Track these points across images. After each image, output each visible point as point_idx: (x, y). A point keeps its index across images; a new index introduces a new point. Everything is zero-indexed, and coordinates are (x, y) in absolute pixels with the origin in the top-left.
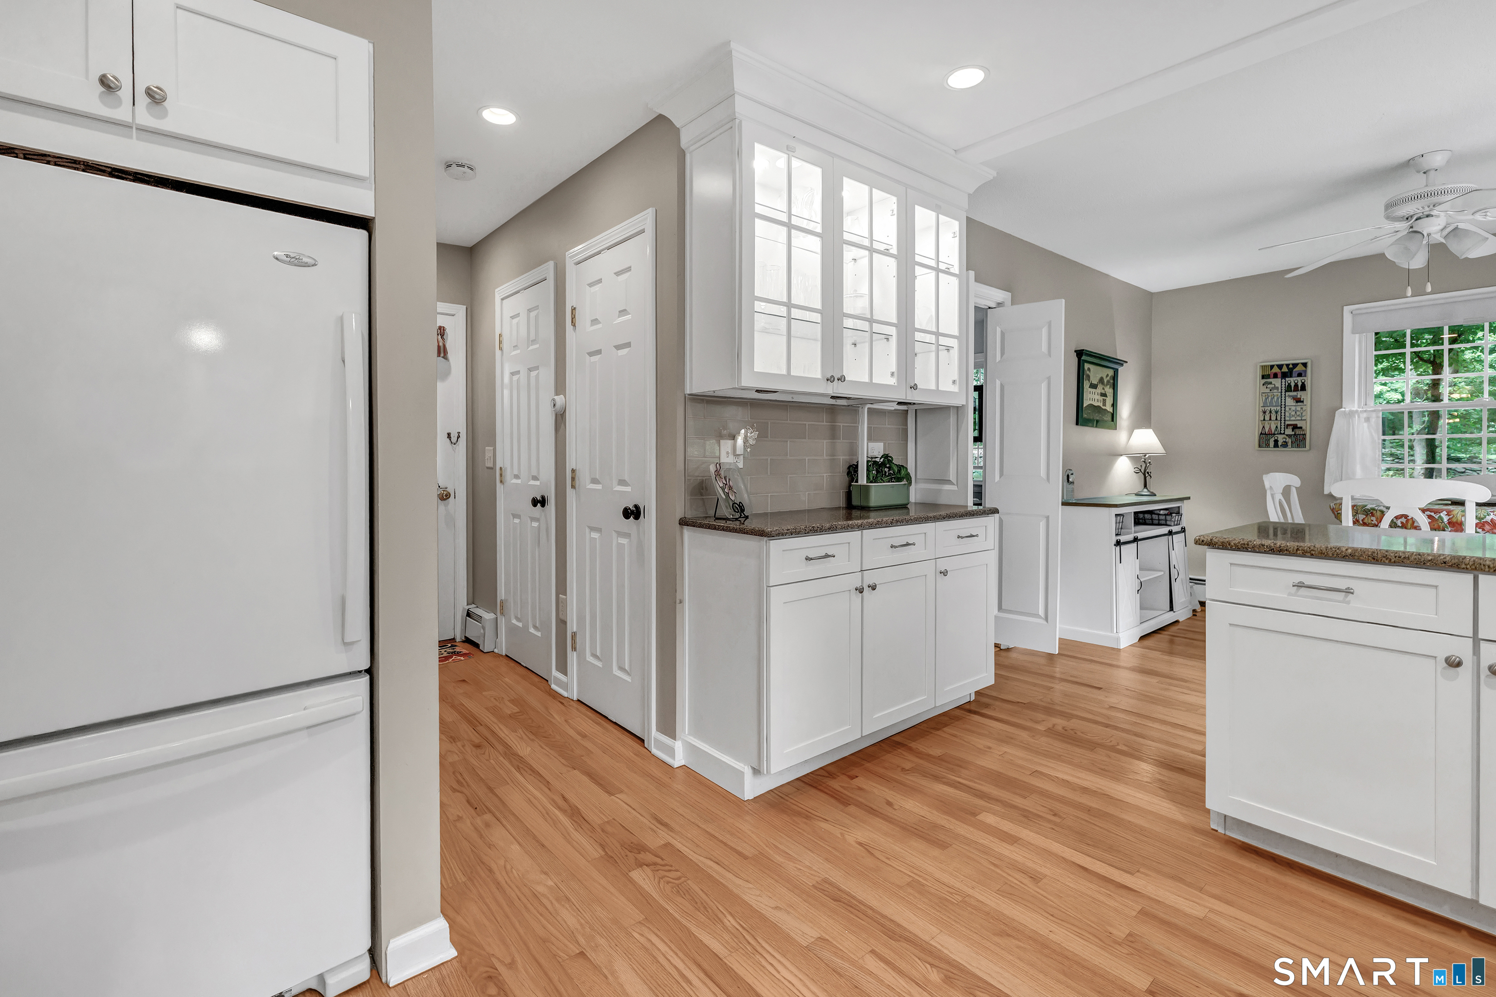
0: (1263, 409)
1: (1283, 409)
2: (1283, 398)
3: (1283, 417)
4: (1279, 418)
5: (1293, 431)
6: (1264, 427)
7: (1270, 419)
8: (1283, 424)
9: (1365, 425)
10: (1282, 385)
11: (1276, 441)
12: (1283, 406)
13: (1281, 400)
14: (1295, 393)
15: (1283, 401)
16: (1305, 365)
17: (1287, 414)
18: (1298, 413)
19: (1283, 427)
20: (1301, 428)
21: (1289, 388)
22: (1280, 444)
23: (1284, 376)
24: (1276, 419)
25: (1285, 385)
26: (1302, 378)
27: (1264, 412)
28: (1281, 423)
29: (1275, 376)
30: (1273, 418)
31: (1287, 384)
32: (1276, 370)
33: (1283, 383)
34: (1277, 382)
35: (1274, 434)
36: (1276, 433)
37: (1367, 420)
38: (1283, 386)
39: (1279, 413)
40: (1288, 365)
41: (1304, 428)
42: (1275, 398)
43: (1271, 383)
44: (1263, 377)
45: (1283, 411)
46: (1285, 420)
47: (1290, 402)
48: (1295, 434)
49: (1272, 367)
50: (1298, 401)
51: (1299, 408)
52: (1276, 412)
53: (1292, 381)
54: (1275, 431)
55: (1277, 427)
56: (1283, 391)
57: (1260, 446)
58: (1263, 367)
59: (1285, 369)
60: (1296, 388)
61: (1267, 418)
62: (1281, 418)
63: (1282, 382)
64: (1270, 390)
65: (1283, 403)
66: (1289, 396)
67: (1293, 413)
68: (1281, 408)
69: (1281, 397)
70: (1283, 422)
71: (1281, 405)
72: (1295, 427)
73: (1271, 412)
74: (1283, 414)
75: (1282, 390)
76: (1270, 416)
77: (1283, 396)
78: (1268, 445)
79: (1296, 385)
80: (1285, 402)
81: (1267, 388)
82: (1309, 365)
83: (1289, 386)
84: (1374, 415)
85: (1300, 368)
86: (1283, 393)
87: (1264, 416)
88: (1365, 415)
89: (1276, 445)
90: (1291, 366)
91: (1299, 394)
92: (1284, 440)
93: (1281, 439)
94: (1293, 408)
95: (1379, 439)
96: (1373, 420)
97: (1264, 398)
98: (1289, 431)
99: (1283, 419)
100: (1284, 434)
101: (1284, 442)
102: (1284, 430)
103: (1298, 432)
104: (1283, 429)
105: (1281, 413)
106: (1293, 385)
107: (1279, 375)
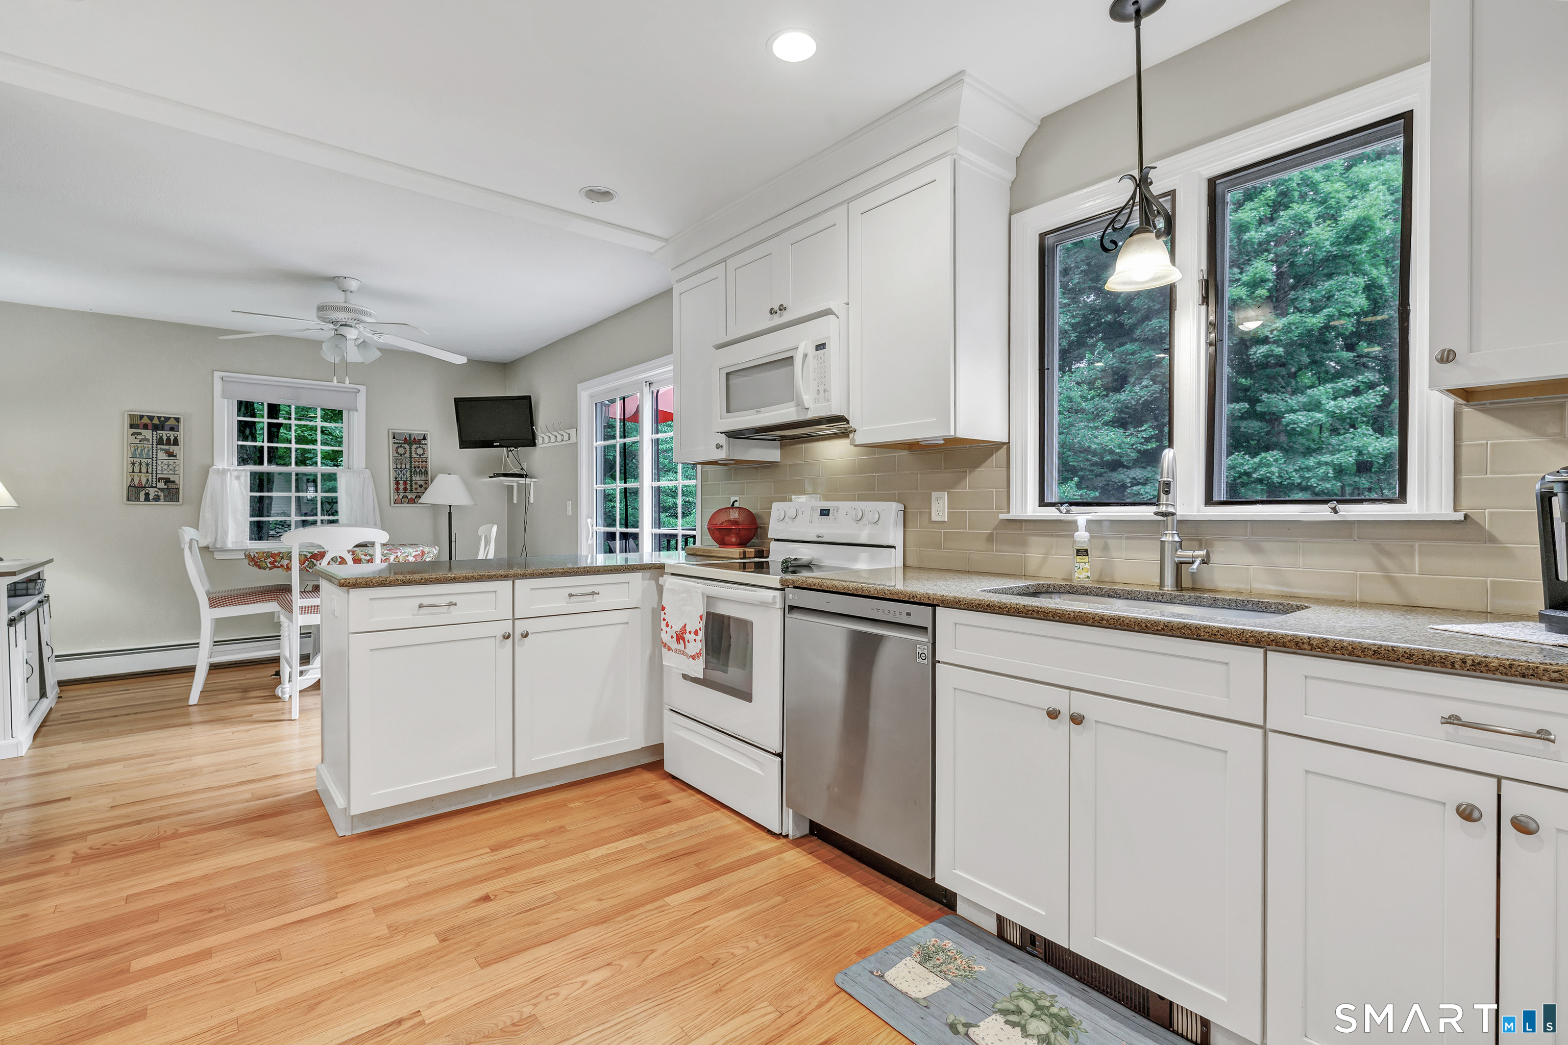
0: (132, 460)
1: (154, 462)
2: (155, 451)
3: (154, 470)
4: (150, 471)
5: (165, 485)
6: (133, 479)
7: (140, 472)
8: (154, 477)
9: (236, 483)
10: (153, 437)
11: (147, 495)
12: (155, 459)
13: (153, 452)
14: (167, 447)
15: (155, 454)
16: (177, 420)
17: (159, 468)
18: (171, 467)
19: (154, 480)
20: (174, 482)
21: (160, 441)
22: (151, 497)
23: (156, 428)
24: (147, 472)
25: (157, 437)
26: (174, 433)
27: (133, 464)
28: (152, 476)
29: (145, 427)
30: (144, 470)
31: (158, 437)
32: (145, 420)
33: (155, 436)
34: (148, 434)
35: (145, 487)
36: (147, 486)
37: (238, 478)
38: (155, 438)
39: (150, 466)
40: (159, 418)
41: (177, 482)
42: (146, 450)
43: (140, 434)
44: (132, 426)
45: (154, 464)
46: (156, 474)
47: (162, 455)
48: (167, 488)
49: (142, 417)
50: (171, 455)
51: (171, 462)
52: (147, 465)
53: (164, 434)
54: (147, 483)
55: (148, 480)
56: (155, 443)
57: (128, 500)
58: (132, 417)
59: (156, 421)
60: (168, 442)
61: (137, 469)
62: (152, 471)
63: (153, 434)
64: (140, 441)
65: (155, 456)
66: (161, 449)
67: (166, 467)
68: (153, 460)
69: (153, 450)
70: (154, 475)
71: (153, 457)
72: (167, 481)
73: (140, 464)
74: (154, 467)
75: (153, 442)
76: (140, 468)
77: (155, 448)
78: (138, 499)
79: (168, 439)
80: (156, 455)
81: (136, 438)
82: (182, 421)
83: (161, 438)
84: (243, 474)
85: (171, 422)
86: (155, 446)
87: (133, 468)
88: (235, 473)
89: (147, 498)
90: (162, 419)
91: (172, 448)
92: (156, 493)
93: (152, 492)
94: (166, 462)
95: (247, 495)
96: (242, 478)
97: (133, 449)
98: (161, 485)
99: (154, 472)
100: (156, 487)
101: (155, 495)
102: (156, 484)
103: (171, 486)
104: (154, 482)
106: (165, 438)
107: (150, 426)
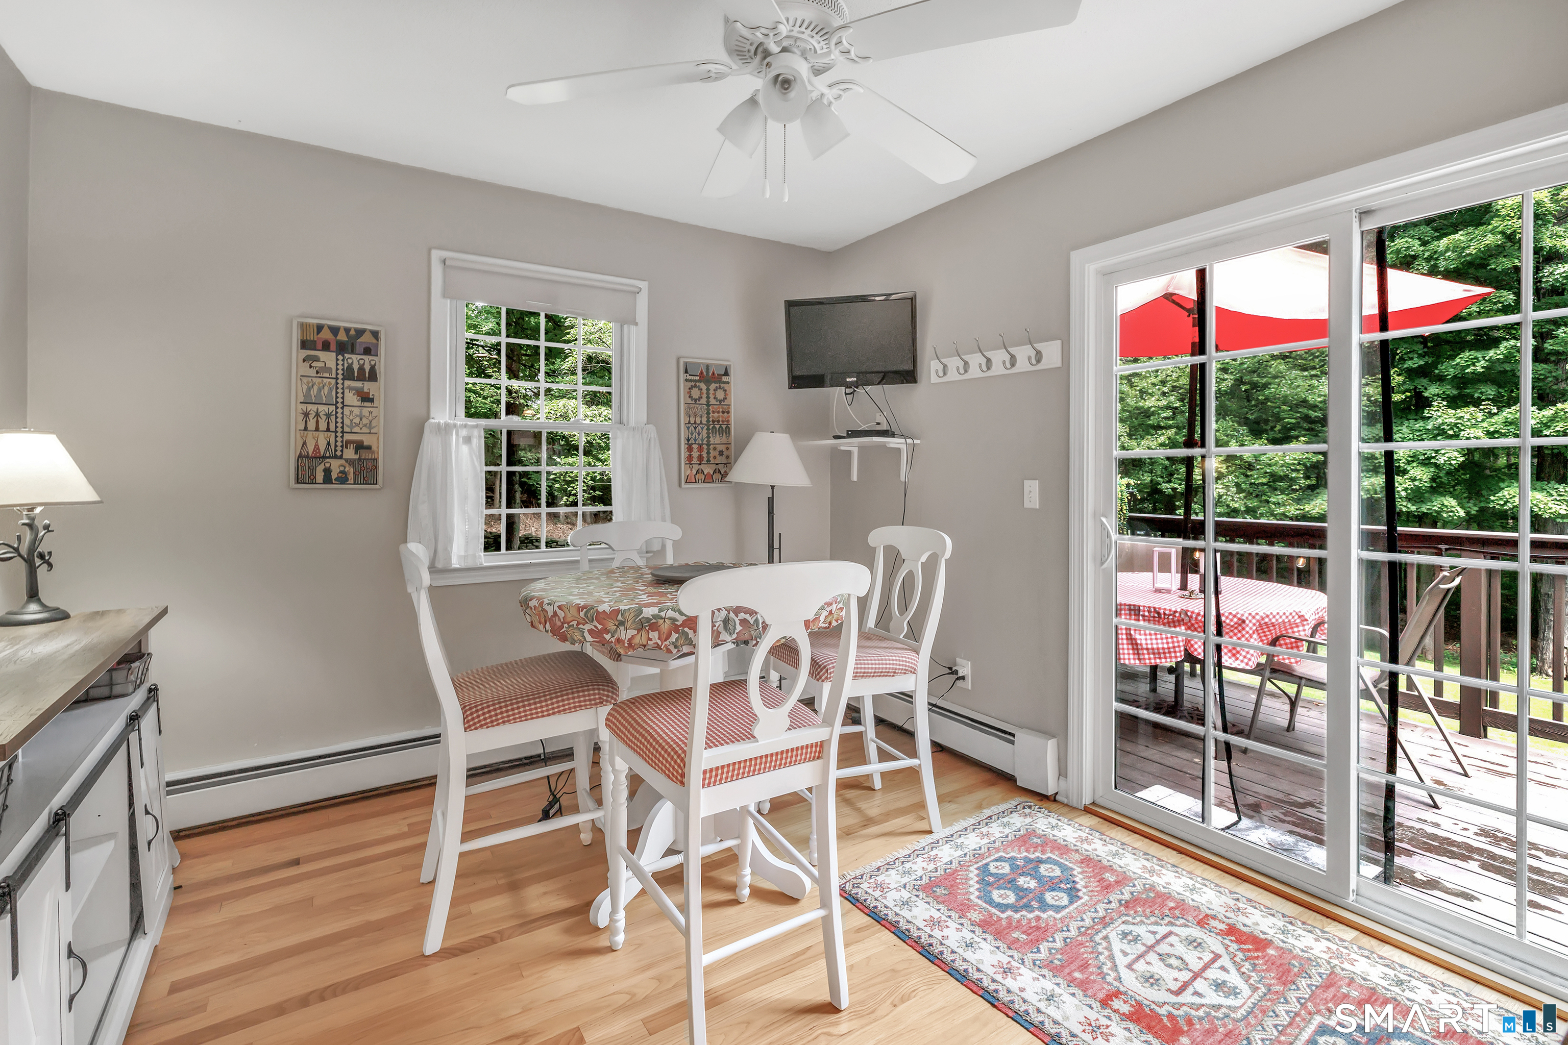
0: (304, 407)
1: (339, 410)
2: (340, 391)
3: (339, 425)
4: (332, 428)
5: (356, 453)
6: (304, 443)
7: (317, 429)
8: (339, 439)
9: (465, 449)
10: (337, 364)
11: (328, 472)
12: (340, 405)
13: (337, 393)
14: (358, 384)
15: (340, 395)
16: (375, 334)
17: (347, 421)
18: (365, 421)
19: (339, 444)
20: (369, 448)
21: (349, 374)
22: (334, 475)
23: (342, 348)
24: (328, 430)
25: (343, 365)
26: (371, 358)
27: (306, 415)
28: (336, 437)
29: (326, 347)
30: (323, 426)
31: (346, 365)
32: (326, 335)
33: (340, 362)
34: (328, 358)
35: (324, 457)
36: (328, 455)
37: (468, 440)
38: (340, 367)
39: (333, 418)
40: (347, 330)
41: (374, 448)
42: (326, 389)
43: (317, 359)
44: (304, 345)
45: (339, 415)
46: (343, 432)
47: (351, 398)
48: (359, 459)
49: (320, 328)
50: (366, 398)
51: (365, 412)
52: (328, 416)
53: (355, 360)
54: (327, 449)
55: (329, 444)
56: (340, 377)
57: (298, 481)
58: (303, 327)
59: (342, 337)
60: (361, 377)
61: (312, 425)
62: (336, 427)
63: (337, 360)
64: (317, 372)
65: (340, 400)
66: (350, 388)
67: (357, 420)
68: (337, 408)
69: (337, 388)
70: (339, 434)
71: (337, 402)
72: (360, 447)
73: (317, 415)
74: (339, 420)
75: (337, 374)
76: (317, 422)
77: (340, 386)
78: (312, 481)
79: (361, 369)
80: (343, 398)
81: (311, 367)
82: (382, 336)
83: (350, 367)
84: (476, 432)
85: (366, 339)
86: (340, 381)
87: (306, 422)
88: (464, 433)
89: (327, 479)
90: (352, 332)
91: (367, 386)
92: (342, 469)
93: (336, 466)
94: (356, 411)
95: (481, 471)
96: (475, 441)
97: (305, 387)
98: (350, 453)
99: (339, 430)
100: (341, 457)
101: (341, 472)
102: (342, 451)
103: (365, 454)
104: (339, 448)
105: (336, 418)
106: (356, 367)
107: (333, 346)
